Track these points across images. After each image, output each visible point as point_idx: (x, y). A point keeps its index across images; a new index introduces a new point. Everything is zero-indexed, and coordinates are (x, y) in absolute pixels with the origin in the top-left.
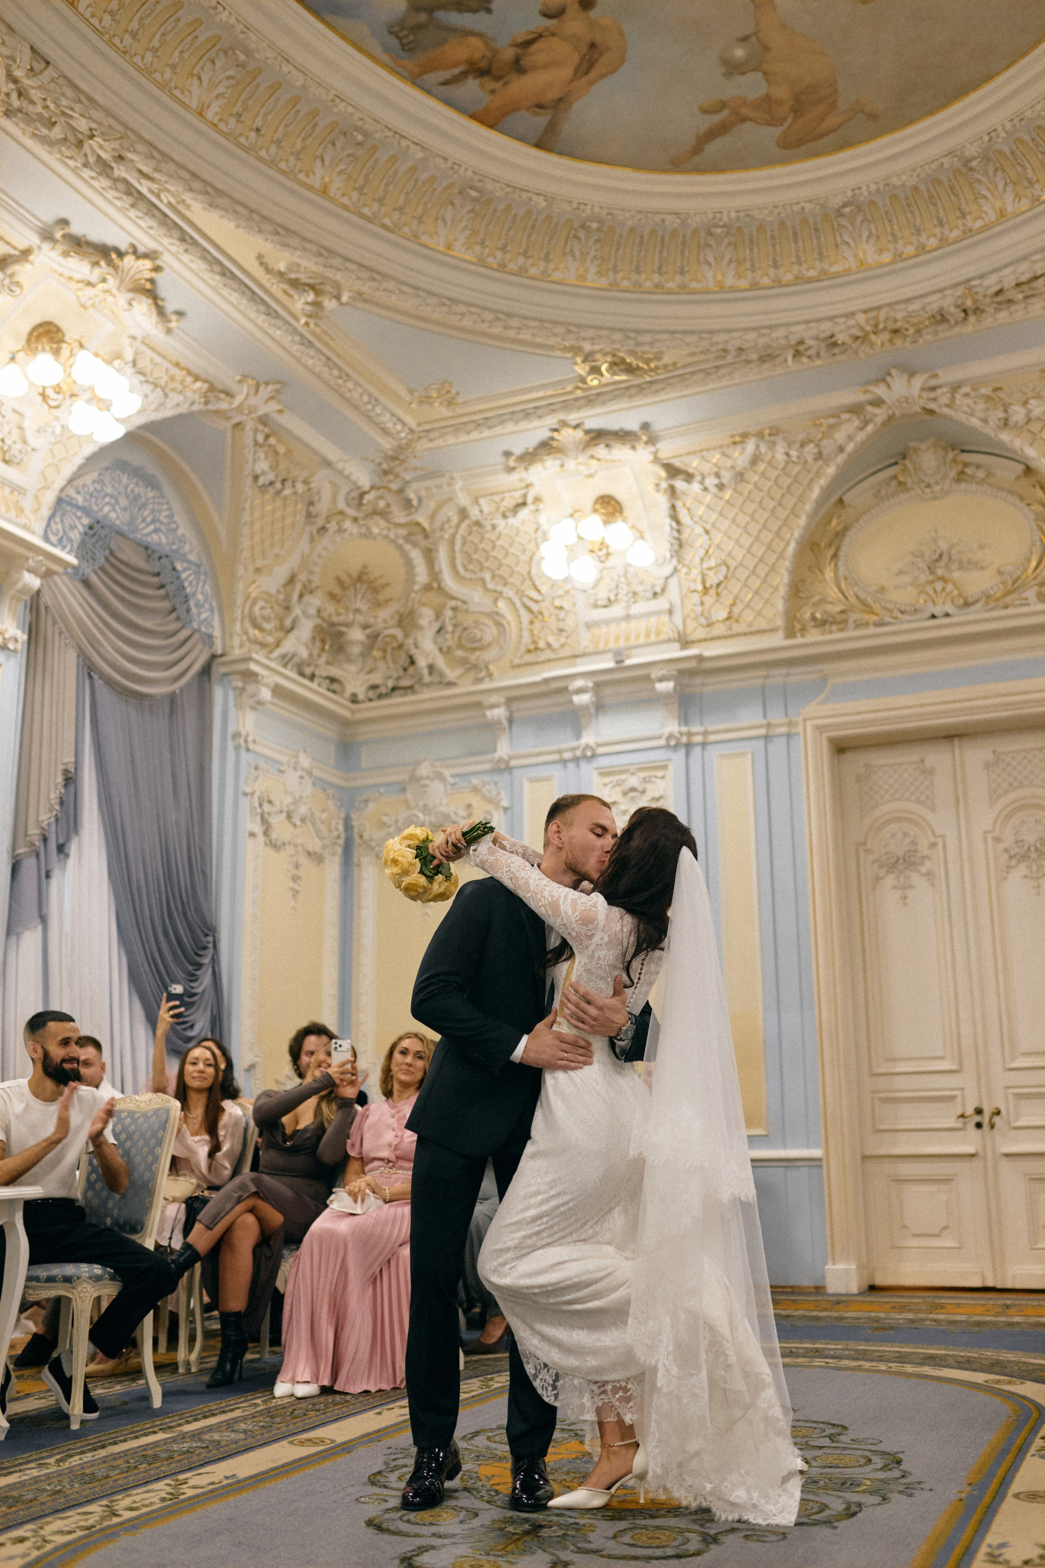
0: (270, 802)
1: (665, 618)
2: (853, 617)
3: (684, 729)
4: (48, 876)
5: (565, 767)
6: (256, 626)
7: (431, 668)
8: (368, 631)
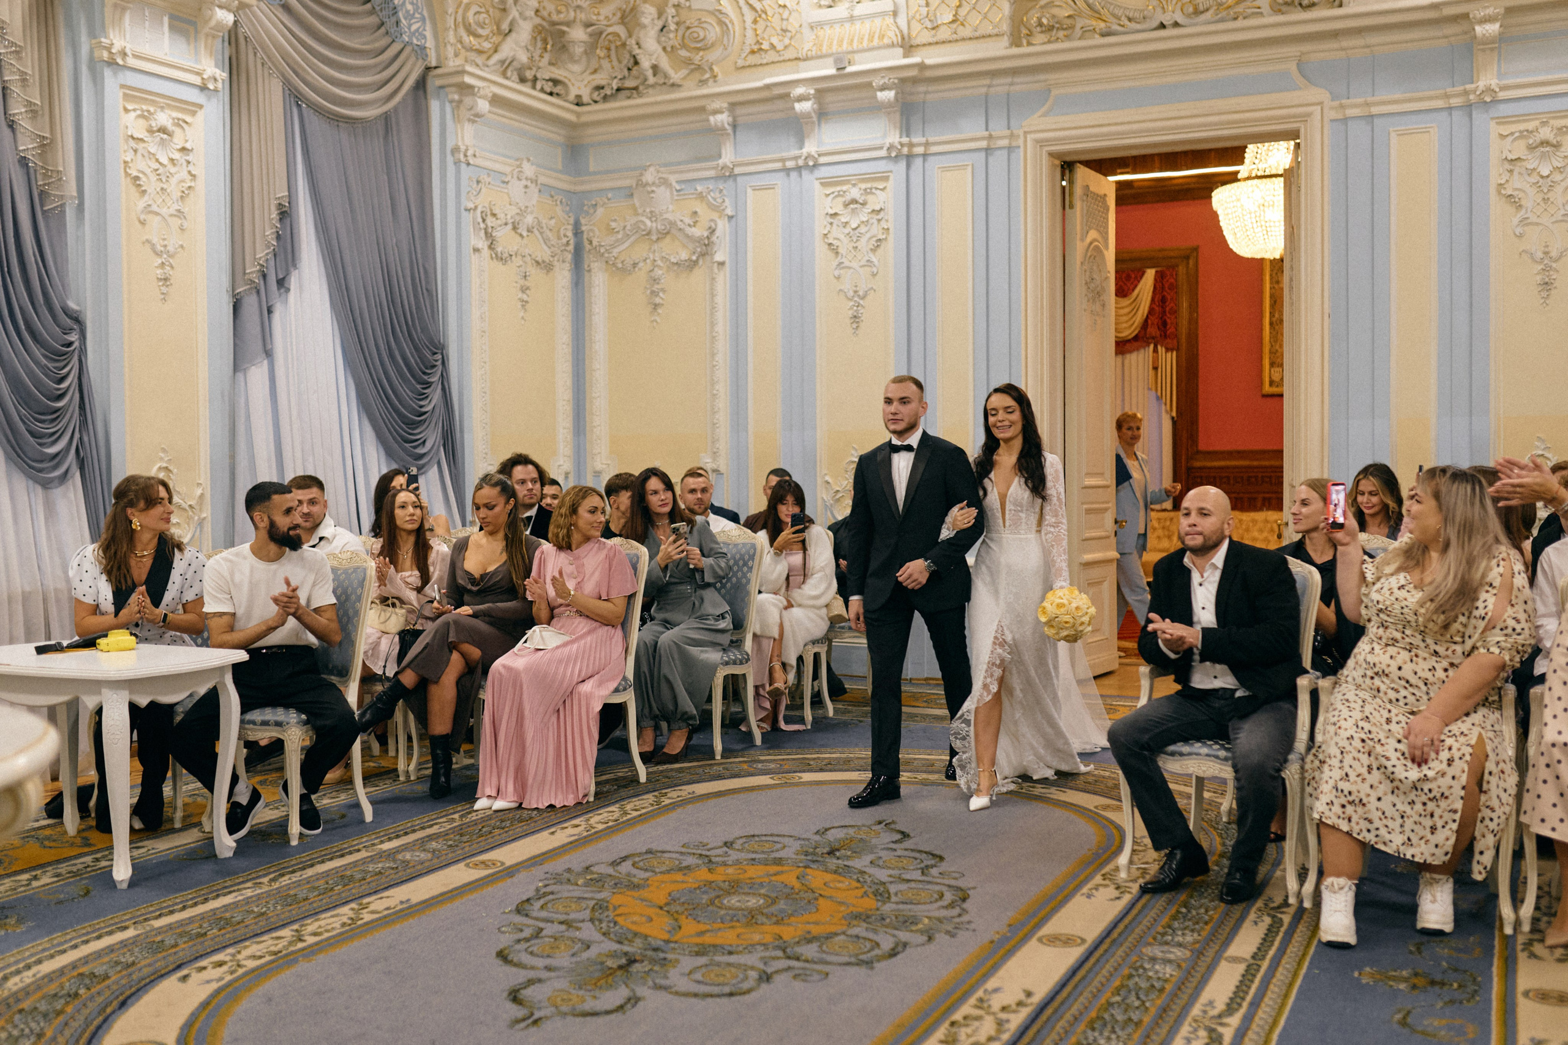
0: (494, 215)
1: (889, 20)
2: (1079, 23)
3: (905, 140)
4: (270, 311)
5: (788, 175)
6: (471, 32)
7: (655, 68)
8: (590, 30)
